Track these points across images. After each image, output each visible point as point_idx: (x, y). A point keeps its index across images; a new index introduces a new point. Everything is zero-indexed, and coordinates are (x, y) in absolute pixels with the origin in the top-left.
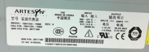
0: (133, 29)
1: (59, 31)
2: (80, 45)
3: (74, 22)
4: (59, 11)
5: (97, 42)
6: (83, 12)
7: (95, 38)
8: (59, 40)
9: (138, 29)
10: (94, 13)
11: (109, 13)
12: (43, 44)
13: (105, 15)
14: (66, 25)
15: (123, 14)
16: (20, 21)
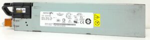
0: (87, 19)
1: (58, 20)
2: (67, 26)
3: (64, 17)
4: (58, 13)
5: (73, 25)
6: (67, 13)
7: (72, 23)
8: (59, 24)
9: (89, 19)
10: (71, 13)
11: (77, 13)
12: (53, 25)
13: (75, 14)
14: (61, 18)
15: (82, 13)
16: (45, 17)
